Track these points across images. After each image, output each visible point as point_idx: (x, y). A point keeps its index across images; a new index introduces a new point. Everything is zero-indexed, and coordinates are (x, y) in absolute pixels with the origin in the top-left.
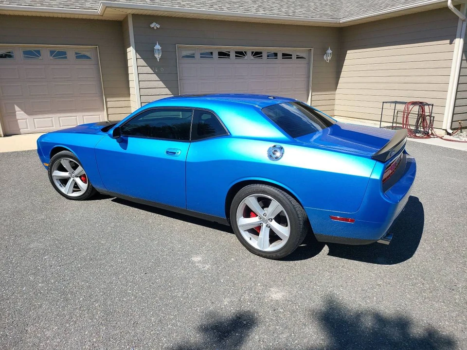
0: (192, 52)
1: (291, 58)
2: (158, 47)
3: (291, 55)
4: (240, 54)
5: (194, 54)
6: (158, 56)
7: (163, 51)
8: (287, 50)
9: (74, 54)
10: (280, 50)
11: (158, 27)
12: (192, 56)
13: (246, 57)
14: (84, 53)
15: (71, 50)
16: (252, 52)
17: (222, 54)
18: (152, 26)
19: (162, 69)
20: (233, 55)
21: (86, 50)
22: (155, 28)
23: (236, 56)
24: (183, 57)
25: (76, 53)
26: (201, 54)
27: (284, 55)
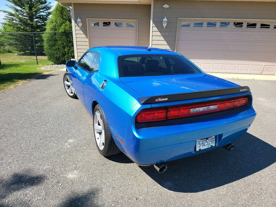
0: (188, 23)
1: (269, 28)
2: (165, 20)
3: (269, 25)
4: (224, 24)
5: (190, 24)
6: (165, 25)
7: (168, 22)
8: (265, 22)
9: (126, 24)
10: (259, 22)
11: (168, 7)
12: (188, 26)
13: (228, 27)
14: (131, 24)
15: (124, 22)
16: (235, 23)
17: (210, 24)
18: (164, 6)
19: (167, 34)
20: (218, 25)
21: (132, 22)
22: (166, 8)
23: (221, 25)
24: (181, 26)
25: (127, 24)
26: (195, 24)
27: (262, 25)
